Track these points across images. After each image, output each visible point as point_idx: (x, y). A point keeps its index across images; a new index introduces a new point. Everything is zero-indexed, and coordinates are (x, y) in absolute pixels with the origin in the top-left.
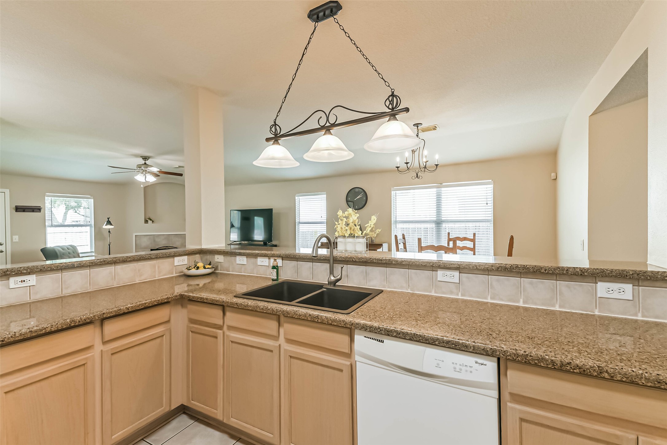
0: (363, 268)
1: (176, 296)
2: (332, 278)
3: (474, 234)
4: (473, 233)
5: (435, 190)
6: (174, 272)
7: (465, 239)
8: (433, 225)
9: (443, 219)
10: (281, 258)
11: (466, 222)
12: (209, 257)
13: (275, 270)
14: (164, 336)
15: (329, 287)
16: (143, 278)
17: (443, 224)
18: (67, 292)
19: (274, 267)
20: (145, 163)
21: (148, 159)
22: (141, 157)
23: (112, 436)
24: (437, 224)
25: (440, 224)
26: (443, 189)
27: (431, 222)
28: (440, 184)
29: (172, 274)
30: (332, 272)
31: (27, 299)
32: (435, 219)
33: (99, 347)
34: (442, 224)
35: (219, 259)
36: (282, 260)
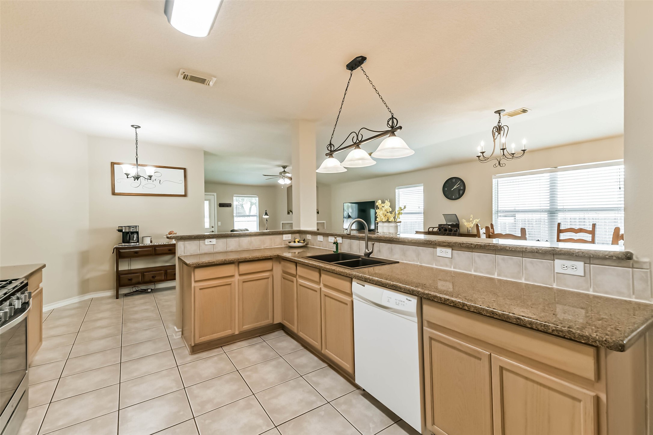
0: (389, 245)
1: (275, 256)
2: (367, 251)
3: (594, 225)
4: (592, 224)
5: (549, 174)
6: (283, 244)
7: (581, 230)
8: (545, 216)
9: (559, 207)
10: (341, 237)
11: (590, 210)
12: (304, 236)
13: (335, 245)
14: (269, 278)
15: (364, 258)
16: (265, 246)
17: (559, 213)
18: (229, 249)
19: (334, 243)
20: (284, 171)
21: (286, 168)
22: (282, 166)
23: (243, 326)
24: (551, 213)
25: (554, 213)
26: (559, 173)
27: (543, 211)
28: (555, 168)
29: (282, 245)
30: (367, 247)
31: (212, 251)
32: (549, 208)
33: (237, 277)
34: (557, 213)
35: (309, 237)
36: (342, 239)
